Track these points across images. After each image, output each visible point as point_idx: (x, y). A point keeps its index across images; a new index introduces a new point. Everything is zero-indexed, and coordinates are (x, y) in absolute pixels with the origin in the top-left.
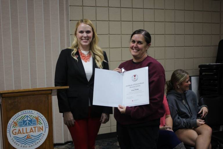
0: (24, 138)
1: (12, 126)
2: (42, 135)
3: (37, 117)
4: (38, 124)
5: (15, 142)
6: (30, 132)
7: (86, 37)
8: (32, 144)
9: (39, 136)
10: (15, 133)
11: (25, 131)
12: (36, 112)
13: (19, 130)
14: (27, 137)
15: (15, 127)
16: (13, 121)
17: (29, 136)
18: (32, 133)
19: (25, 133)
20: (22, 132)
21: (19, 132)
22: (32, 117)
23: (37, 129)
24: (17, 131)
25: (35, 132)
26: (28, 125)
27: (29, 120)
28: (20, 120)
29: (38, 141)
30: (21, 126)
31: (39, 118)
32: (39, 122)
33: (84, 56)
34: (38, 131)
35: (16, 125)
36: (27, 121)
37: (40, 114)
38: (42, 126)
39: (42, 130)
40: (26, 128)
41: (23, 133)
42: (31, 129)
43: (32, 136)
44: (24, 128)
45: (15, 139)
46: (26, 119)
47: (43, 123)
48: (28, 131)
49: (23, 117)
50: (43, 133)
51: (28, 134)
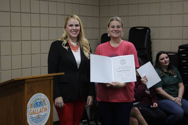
0: (36, 118)
1: (30, 107)
2: (46, 114)
4: (45, 105)
5: (31, 122)
6: (40, 112)
7: (75, 30)
8: (40, 123)
9: (45, 115)
10: (31, 114)
11: (37, 112)
12: (44, 95)
13: (34, 111)
14: (37, 117)
15: (31, 108)
16: (30, 103)
17: (39, 116)
18: (41, 114)
19: (36, 113)
20: (35, 112)
21: (34, 113)
22: (41, 99)
24: (32, 112)
25: (43, 112)
26: (38, 106)
27: (39, 102)
28: (34, 102)
29: (44, 120)
30: (35, 107)
31: (45, 100)
33: (73, 47)
34: (44, 112)
35: (32, 106)
36: (38, 103)
38: (47, 107)
39: (47, 110)
42: (41, 110)
43: (41, 115)
44: (36, 109)
45: (31, 119)
46: (37, 101)
47: (47, 105)
48: (39, 112)
49: (36, 100)
50: (47, 113)
51: (39, 114)
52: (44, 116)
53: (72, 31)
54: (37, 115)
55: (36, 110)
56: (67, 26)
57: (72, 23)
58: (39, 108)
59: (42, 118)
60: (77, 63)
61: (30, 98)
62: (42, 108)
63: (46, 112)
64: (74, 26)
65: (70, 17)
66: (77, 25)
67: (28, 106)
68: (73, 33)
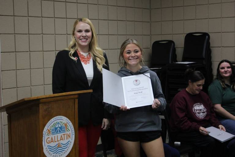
0: (55, 147)
1: (46, 134)
2: (69, 142)
3: (66, 123)
4: (67, 131)
5: (48, 152)
6: (61, 139)
8: (62, 153)
9: (68, 143)
10: (48, 142)
11: (56, 140)
12: (66, 118)
13: (52, 138)
14: (57, 145)
15: (48, 135)
16: (47, 129)
17: (60, 145)
18: (62, 142)
19: (56, 142)
20: (54, 140)
21: (52, 141)
22: (62, 123)
23: (65, 135)
24: (50, 139)
25: (64, 140)
26: (59, 133)
27: (60, 127)
28: (53, 127)
29: (66, 149)
30: (53, 133)
31: (68, 125)
32: (67, 129)
33: (83, 58)
34: (67, 139)
35: (50, 133)
36: (58, 128)
37: (69, 120)
38: (70, 133)
39: (70, 137)
40: (57, 136)
41: (55, 142)
42: (61, 136)
43: (62, 144)
44: (56, 135)
45: (49, 148)
46: (57, 126)
48: (59, 139)
49: (55, 124)
50: (71, 141)
51: (59, 142)
52: (66, 144)
53: (81, 38)
54: (57, 143)
55: (55, 137)
56: (76, 32)
57: (80, 28)
58: (59, 135)
59: (64, 147)
60: (88, 79)
61: (47, 123)
62: (63, 135)
63: (69, 139)
64: (83, 32)
65: (79, 21)
66: (87, 31)
67: (44, 133)
68: (82, 40)
